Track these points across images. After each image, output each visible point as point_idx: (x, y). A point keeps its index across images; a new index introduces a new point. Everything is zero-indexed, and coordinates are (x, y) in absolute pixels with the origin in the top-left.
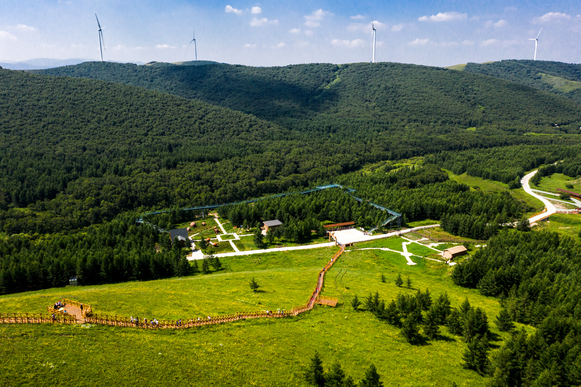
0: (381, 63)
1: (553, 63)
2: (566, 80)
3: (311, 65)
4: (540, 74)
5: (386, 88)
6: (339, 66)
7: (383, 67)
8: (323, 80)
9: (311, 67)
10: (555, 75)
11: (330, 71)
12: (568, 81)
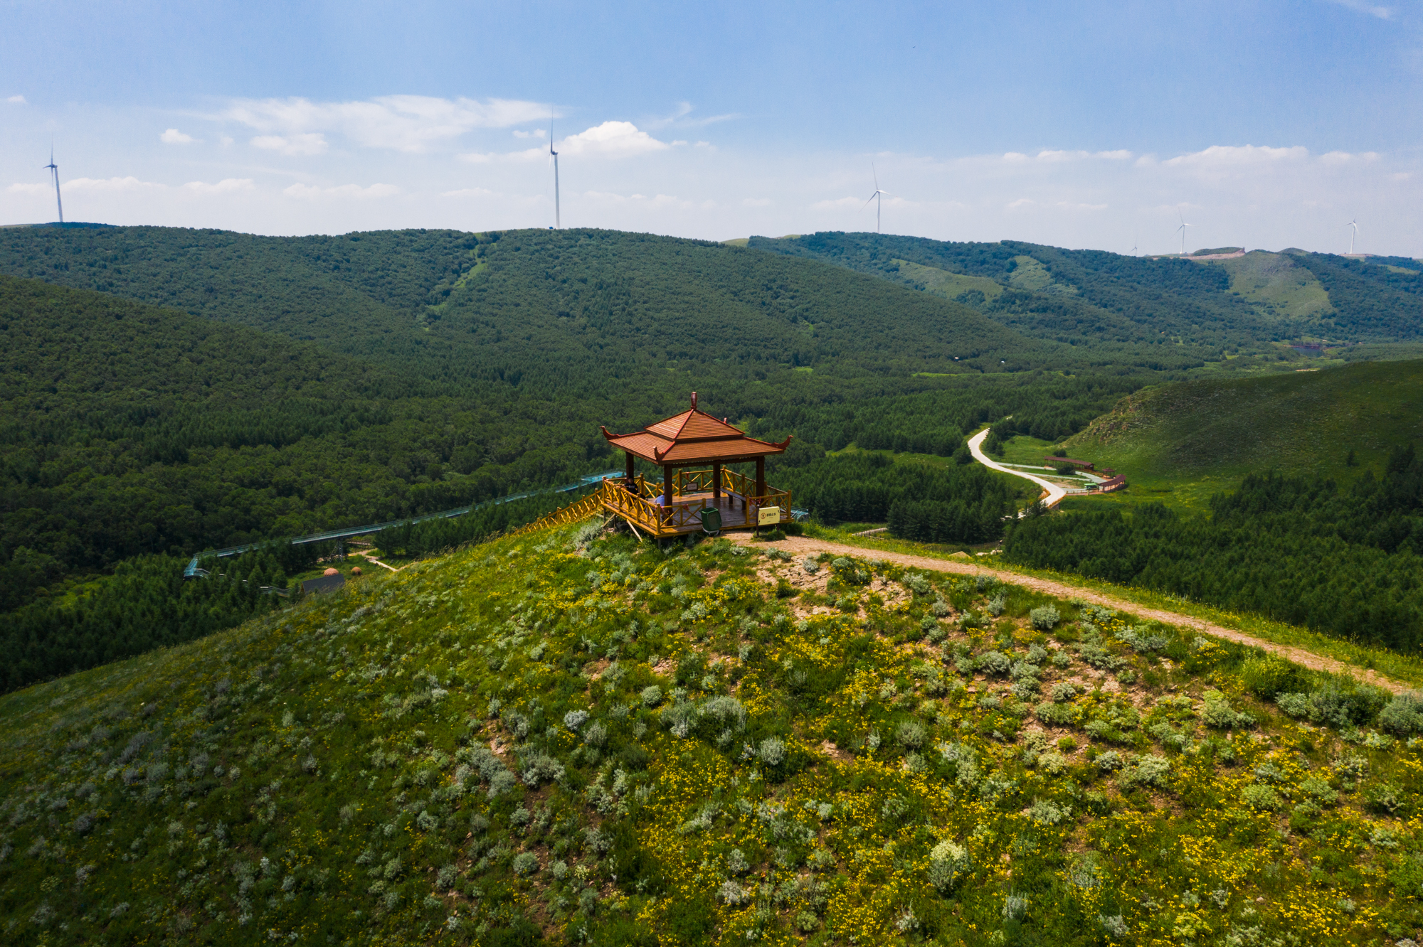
0: (577, 229)
1: (912, 239)
2: (947, 273)
3: (409, 233)
4: (894, 261)
5: (600, 286)
6: (479, 238)
7: (583, 241)
8: (445, 269)
9: (408, 238)
10: (924, 264)
11: (457, 247)
12: (952, 275)
